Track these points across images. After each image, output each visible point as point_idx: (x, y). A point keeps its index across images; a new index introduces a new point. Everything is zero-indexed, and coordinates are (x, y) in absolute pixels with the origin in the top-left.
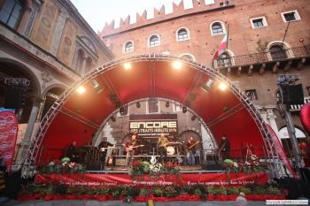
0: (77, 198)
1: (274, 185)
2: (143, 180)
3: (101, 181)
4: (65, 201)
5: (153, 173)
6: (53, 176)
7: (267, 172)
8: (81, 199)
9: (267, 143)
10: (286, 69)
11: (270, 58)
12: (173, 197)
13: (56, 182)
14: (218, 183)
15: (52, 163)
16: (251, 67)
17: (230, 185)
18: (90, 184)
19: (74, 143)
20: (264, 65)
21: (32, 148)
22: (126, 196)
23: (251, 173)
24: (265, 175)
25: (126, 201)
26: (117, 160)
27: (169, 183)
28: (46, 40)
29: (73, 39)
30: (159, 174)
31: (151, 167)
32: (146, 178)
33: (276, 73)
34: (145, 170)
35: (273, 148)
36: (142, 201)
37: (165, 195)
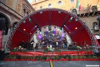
0: (24, 60)
1: (95, 55)
2: (48, 54)
3: (33, 54)
4: (21, 61)
5: (51, 51)
6: (16, 53)
7: (92, 50)
8: (26, 60)
9: (92, 40)
10: (97, 15)
11: (91, 11)
12: (59, 60)
13: (17, 54)
14: (74, 55)
15: (15, 48)
16: (85, 14)
17: (79, 55)
18: (29, 55)
19: (23, 41)
20: (89, 14)
21: (8, 43)
22: (42, 59)
23: (86, 51)
24: (91, 51)
25: (42, 61)
26: (38, 47)
27: (57, 55)
28: (11, 5)
29: (21, 5)
30: (54, 51)
31: (51, 49)
32: (49, 53)
33: (93, 16)
34: (49, 50)
35: (95, 42)
36: (48, 61)
37: (56, 59)
